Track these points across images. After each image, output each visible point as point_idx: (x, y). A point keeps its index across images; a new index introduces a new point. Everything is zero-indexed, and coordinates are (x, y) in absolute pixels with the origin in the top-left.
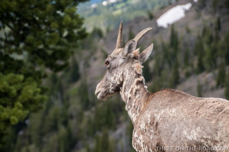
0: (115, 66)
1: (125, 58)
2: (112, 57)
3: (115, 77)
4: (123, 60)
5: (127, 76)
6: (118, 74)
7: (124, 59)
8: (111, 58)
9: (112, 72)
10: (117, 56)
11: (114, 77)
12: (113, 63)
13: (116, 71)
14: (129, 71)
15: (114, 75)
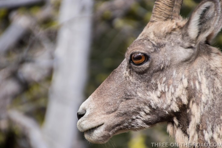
0: (162, 66)
1: (193, 45)
2: (154, 43)
3: (163, 93)
4: (190, 50)
5: (205, 90)
6: (175, 87)
7: (191, 47)
8: (154, 45)
9: (153, 81)
10: (166, 41)
11: (159, 93)
12: (159, 58)
13: (164, 79)
14: (207, 78)
15: (161, 87)
